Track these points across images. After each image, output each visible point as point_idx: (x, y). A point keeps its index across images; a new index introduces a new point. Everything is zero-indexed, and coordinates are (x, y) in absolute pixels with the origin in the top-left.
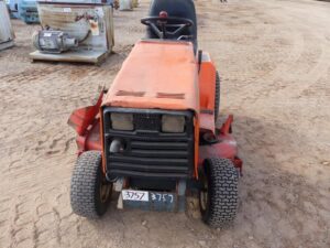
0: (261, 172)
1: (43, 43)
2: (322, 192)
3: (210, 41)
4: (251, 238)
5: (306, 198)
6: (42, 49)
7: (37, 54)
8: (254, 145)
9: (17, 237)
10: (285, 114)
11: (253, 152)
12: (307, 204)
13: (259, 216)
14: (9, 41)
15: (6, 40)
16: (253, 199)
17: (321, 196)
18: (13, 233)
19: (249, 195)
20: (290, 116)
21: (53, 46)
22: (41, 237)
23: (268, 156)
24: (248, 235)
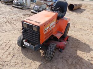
0: (70, 53)
1: (35, 8)
2: (85, 65)
3: (81, 17)
4: (55, 67)
5: (78, 64)
6: (34, 10)
7: (33, 11)
8: (73, 46)
9: (6, 46)
10: (90, 42)
11: (71, 48)
12: (78, 66)
13: (61, 63)
14: (29, 7)
15: (28, 6)
16: (63, 59)
17: (84, 66)
18: (6, 45)
19: (62, 57)
20: (91, 42)
21: (36, 10)
22: (10, 48)
23: (75, 50)
24: (54, 66)
